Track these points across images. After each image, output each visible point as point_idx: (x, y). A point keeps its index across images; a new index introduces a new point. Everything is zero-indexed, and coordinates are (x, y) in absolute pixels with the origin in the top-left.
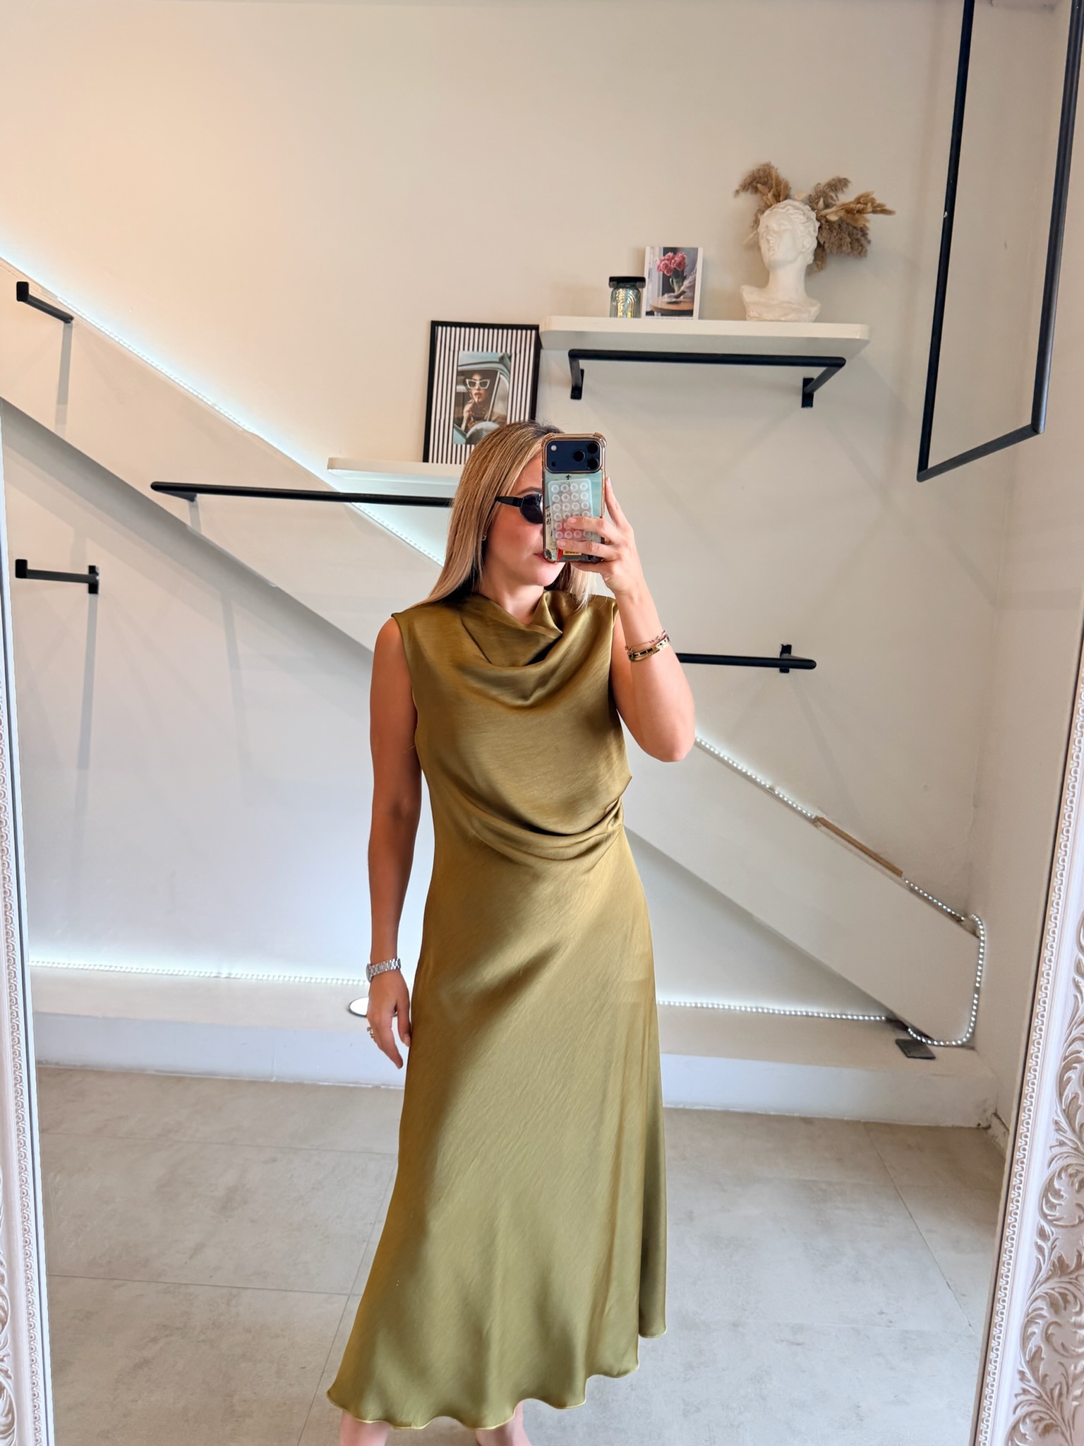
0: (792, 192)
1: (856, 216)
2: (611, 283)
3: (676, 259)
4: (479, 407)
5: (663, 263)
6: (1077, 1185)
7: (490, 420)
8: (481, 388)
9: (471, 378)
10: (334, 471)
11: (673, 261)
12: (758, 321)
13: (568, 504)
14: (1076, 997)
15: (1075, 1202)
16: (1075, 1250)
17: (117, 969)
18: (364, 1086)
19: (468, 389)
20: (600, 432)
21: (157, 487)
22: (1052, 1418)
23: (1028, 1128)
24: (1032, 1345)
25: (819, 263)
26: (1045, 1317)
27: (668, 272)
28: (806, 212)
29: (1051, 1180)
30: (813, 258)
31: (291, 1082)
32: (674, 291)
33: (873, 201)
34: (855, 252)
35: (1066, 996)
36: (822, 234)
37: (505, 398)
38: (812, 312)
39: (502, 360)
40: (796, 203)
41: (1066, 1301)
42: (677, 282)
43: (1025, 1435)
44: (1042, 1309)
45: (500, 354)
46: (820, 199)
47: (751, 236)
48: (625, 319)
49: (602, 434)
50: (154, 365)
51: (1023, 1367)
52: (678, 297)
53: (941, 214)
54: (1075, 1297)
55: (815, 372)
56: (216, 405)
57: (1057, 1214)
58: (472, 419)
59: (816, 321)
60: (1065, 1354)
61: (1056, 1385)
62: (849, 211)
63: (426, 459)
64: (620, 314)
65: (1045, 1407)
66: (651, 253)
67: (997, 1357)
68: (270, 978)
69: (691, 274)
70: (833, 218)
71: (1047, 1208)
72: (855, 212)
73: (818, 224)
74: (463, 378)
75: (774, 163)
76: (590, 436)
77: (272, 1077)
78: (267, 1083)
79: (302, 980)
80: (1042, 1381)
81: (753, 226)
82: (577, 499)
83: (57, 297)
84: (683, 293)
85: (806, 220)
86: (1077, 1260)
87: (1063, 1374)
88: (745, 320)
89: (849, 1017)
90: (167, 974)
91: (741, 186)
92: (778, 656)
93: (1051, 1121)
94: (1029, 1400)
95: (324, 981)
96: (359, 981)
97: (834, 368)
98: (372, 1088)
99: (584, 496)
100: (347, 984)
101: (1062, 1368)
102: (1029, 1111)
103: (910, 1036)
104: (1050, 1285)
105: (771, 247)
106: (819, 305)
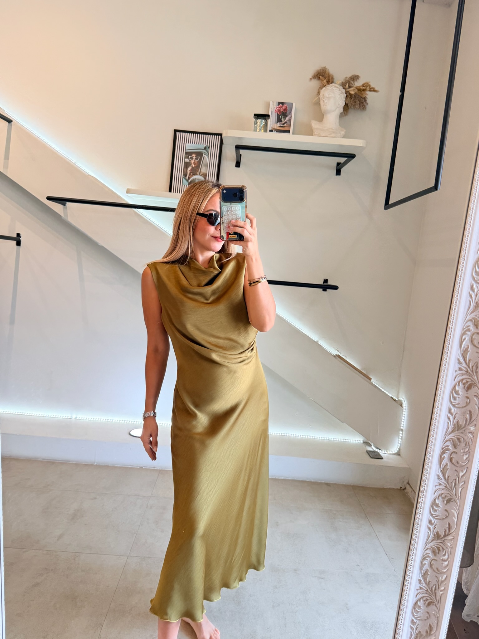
0: (335, 80)
1: (362, 92)
2: (255, 116)
3: (283, 107)
4: (194, 169)
5: (277, 109)
6: (445, 502)
7: (199, 175)
8: (196, 160)
9: (191, 156)
10: (129, 195)
11: (282, 108)
12: (318, 136)
13: (231, 216)
14: (448, 423)
15: (445, 509)
16: (444, 529)
17: (26, 414)
18: (135, 467)
19: (190, 161)
21: (49, 198)
22: (431, 599)
23: (426, 478)
24: (424, 569)
25: (345, 112)
26: (430, 557)
27: (279, 113)
28: (341, 89)
29: (435, 500)
30: (343, 110)
31: (103, 465)
32: (282, 122)
33: (370, 86)
34: (361, 108)
35: (444, 422)
36: (347, 100)
37: (206, 165)
38: (342, 134)
39: (205, 148)
40: (337, 85)
41: (439, 550)
42: (283, 118)
43: (420, 606)
44: (429, 554)
45: (204, 146)
46: (347, 84)
47: (316, 99)
48: (260, 133)
49: (245, 185)
51: (420, 578)
52: (284, 124)
53: (399, 93)
54: (443, 548)
55: (342, 160)
57: (437, 514)
58: (191, 174)
59: (343, 137)
60: (438, 572)
61: (434, 585)
62: (359, 90)
63: (170, 191)
64: (258, 130)
65: (429, 595)
66: (272, 104)
68: (95, 420)
69: (289, 114)
70: (352, 92)
71: (433, 511)
72: (362, 90)
73: (345, 95)
74: (188, 155)
75: (327, 67)
76: (241, 186)
77: (94, 463)
78: (92, 465)
79: (109, 421)
80: (428, 584)
82: (234, 214)
83: (5, 111)
84: (286, 122)
85: (340, 93)
86: (445, 533)
87: (436, 581)
88: (312, 135)
89: (347, 441)
90: (48, 417)
91: (312, 76)
92: (322, 283)
93: (436, 475)
94: (422, 592)
95: (118, 421)
96: (134, 422)
97: (351, 159)
98: (139, 468)
99: (238, 212)
100: (129, 423)
101: (436, 578)
102: (427, 470)
103: (373, 449)
104: (431, 544)
105: (325, 104)
106: (345, 131)
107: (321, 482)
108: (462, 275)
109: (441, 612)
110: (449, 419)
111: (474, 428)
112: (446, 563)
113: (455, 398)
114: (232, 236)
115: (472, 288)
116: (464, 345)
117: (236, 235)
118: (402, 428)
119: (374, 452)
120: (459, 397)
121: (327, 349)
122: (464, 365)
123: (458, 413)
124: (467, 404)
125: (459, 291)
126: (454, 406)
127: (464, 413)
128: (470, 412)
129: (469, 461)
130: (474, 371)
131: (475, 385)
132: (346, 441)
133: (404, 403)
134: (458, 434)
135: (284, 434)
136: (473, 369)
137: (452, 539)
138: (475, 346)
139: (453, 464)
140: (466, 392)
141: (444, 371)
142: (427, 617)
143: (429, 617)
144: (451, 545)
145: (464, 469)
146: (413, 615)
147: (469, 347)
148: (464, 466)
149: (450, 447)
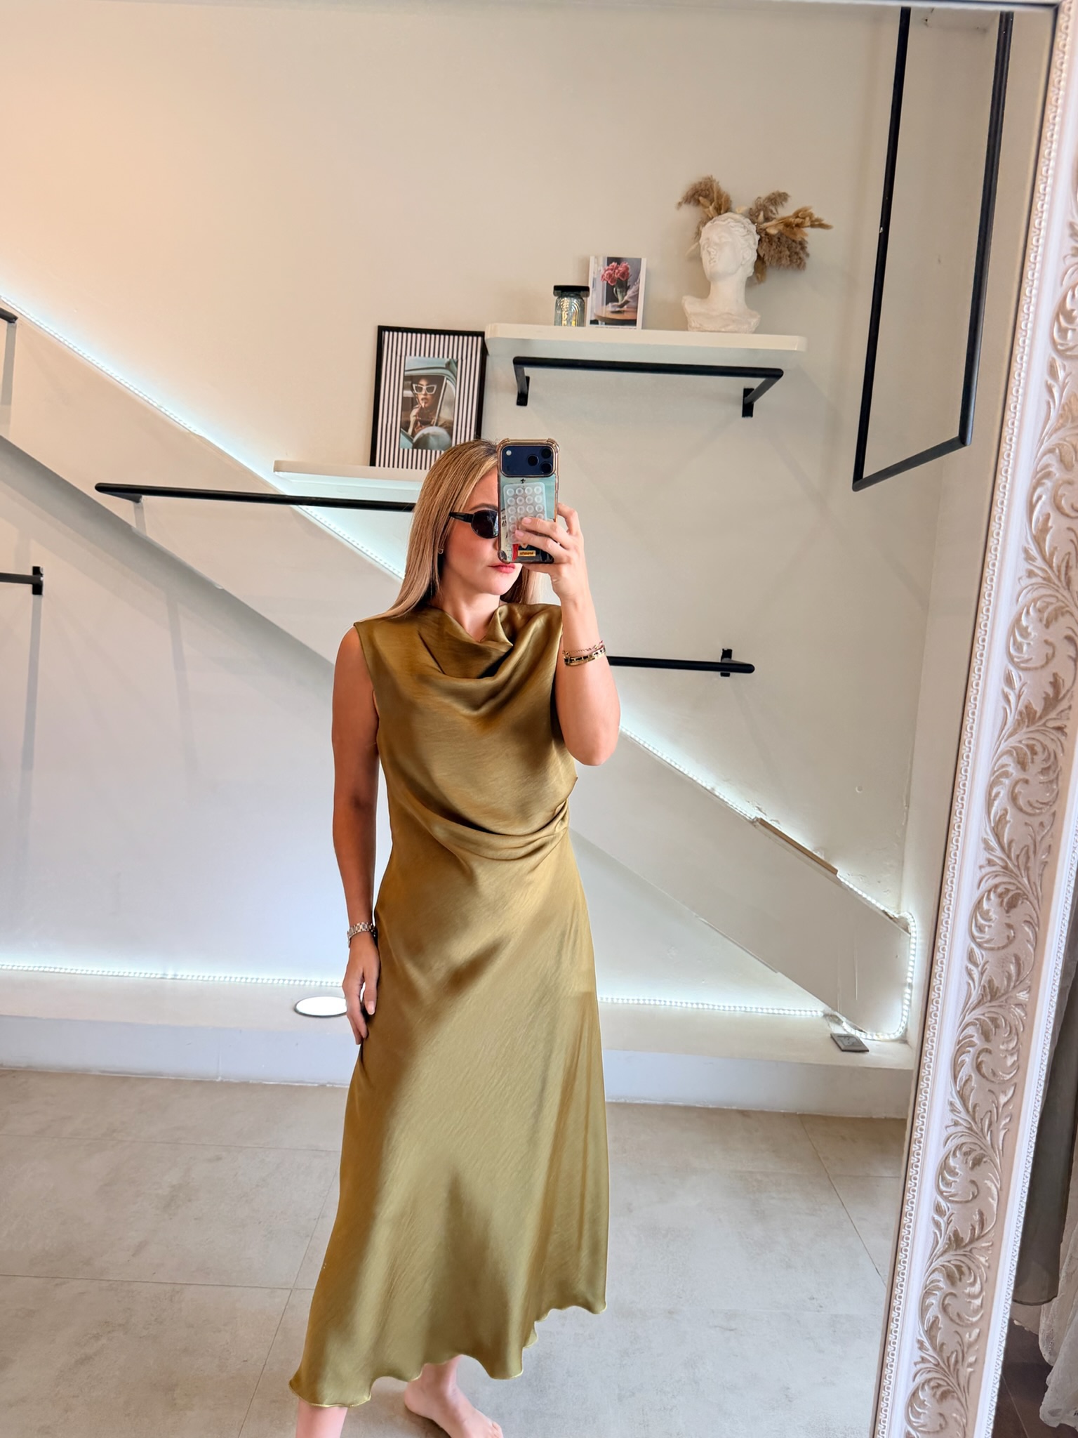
0: (733, 206)
1: (795, 229)
2: (556, 291)
3: (620, 269)
4: (426, 412)
5: (607, 272)
6: (971, 1163)
7: (436, 425)
8: (428, 393)
9: (418, 383)
10: (281, 474)
11: (617, 271)
12: (699, 331)
13: (523, 507)
14: (969, 984)
15: (969, 1179)
16: (969, 1224)
17: (62, 971)
18: (310, 1085)
19: (415, 394)
20: (552, 438)
21: (101, 488)
22: (948, 1385)
24: (930, 1316)
25: (759, 276)
26: (943, 1288)
27: (611, 282)
28: (747, 225)
29: (947, 1159)
30: (753, 271)
31: (237, 1081)
32: (617, 301)
33: (811, 215)
34: (794, 265)
35: (960, 983)
36: (762, 247)
37: (451, 404)
38: (752, 324)
39: (448, 366)
40: (737, 217)
41: (961, 1273)
42: (621, 292)
43: (925, 1401)
44: (939, 1281)
45: (446, 360)
46: (761, 212)
47: (693, 247)
48: (570, 327)
49: (556, 441)
50: (99, 366)
51: (921, 1336)
52: (622, 306)
53: (876, 230)
54: (969, 1269)
55: (755, 383)
56: (161, 407)
57: (953, 1190)
58: (419, 424)
59: (755, 332)
60: (960, 1323)
61: (952, 1352)
62: (788, 225)
63: (373, 463)
64: (564, 322)
65: (942, 1374)
66: (595, 263)
67: (897, 1327)
68: (216, 979)
69: (634, 284)
70: (773, 231)
71: (943, 1185)
72: (793, 226)
73: (758, 237)
74: (410, 382)
75: (716, 177)
76: (545, 442)
77: (217, 1077)
78: (212, 1083)
79: (249, 981)
80: (940, 1349)
81: (695, 238)
82: (531, 502)
84: (627, 302)
85: (745, 233)
86: (971, 1233)
87: (958, 1342)
88: (687, 330)
89: (787, 1012)
90: (112, 976)
91: (683, 198)
92: (719, 660)
93: (947, 1103)
94: (927, 1368)
95: (270, 982)
96: (306, 981)
97: (772, 379)
98: (318, 1087)
99: (538, 499)
100: (294, 985)
101: (958, 1337)
102: (926, 1092)
103: (845, 1030)
104: (946, 1257)
105: (711, 259)
106: (759, 316)
107: (730, 1108)
108: (984, 652)
109: (970, 1415)
110: (970, 974)
111: (1027, 996)
112: (978, 1302)
113: (981, 929)
114: (525, 554)
115: (1009, 680)
116: (997, 807)
117: (535, 552)
118: (909, 980)
119: (848, 1037)
120: (990, 926)
121: (735, 806)
122: (999, 852)
123: (990, 960)
124: (1010, 941)
125: (980, 688)
126: (979, 945)
127: (1003, 963)
128: (1017, 959)
129: (1018, 1069)
130: (1022, 868)
131: (1025, 897)
132: (784, 1014)
133: (912, 924)
134: (993, 1009)
135: (644, 1000)
136: (1020, 863)
137: (989, 1246)
138: (1021, 810)
139: (984, 1076)
140: (1005, 914)
141: (953, 868)
142: (941, 1425)
143: (944, 1426)
144: (986, 1261)
145: (1009, 1089)
146: (909, 1422)
147: (1007, 813)
148: (1008, 1080)
149: (975, 1039)
